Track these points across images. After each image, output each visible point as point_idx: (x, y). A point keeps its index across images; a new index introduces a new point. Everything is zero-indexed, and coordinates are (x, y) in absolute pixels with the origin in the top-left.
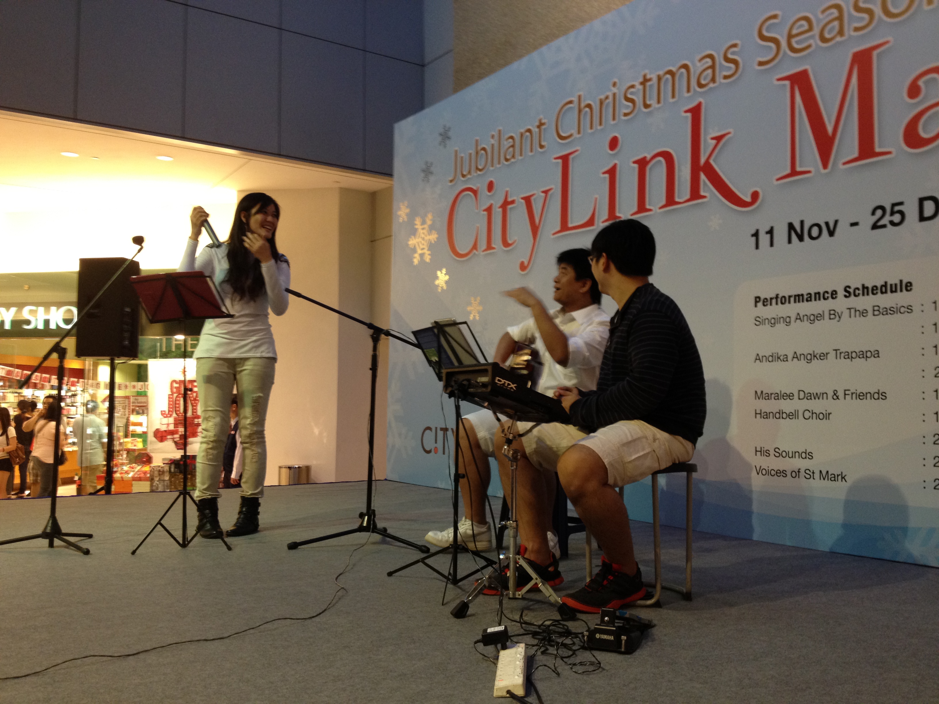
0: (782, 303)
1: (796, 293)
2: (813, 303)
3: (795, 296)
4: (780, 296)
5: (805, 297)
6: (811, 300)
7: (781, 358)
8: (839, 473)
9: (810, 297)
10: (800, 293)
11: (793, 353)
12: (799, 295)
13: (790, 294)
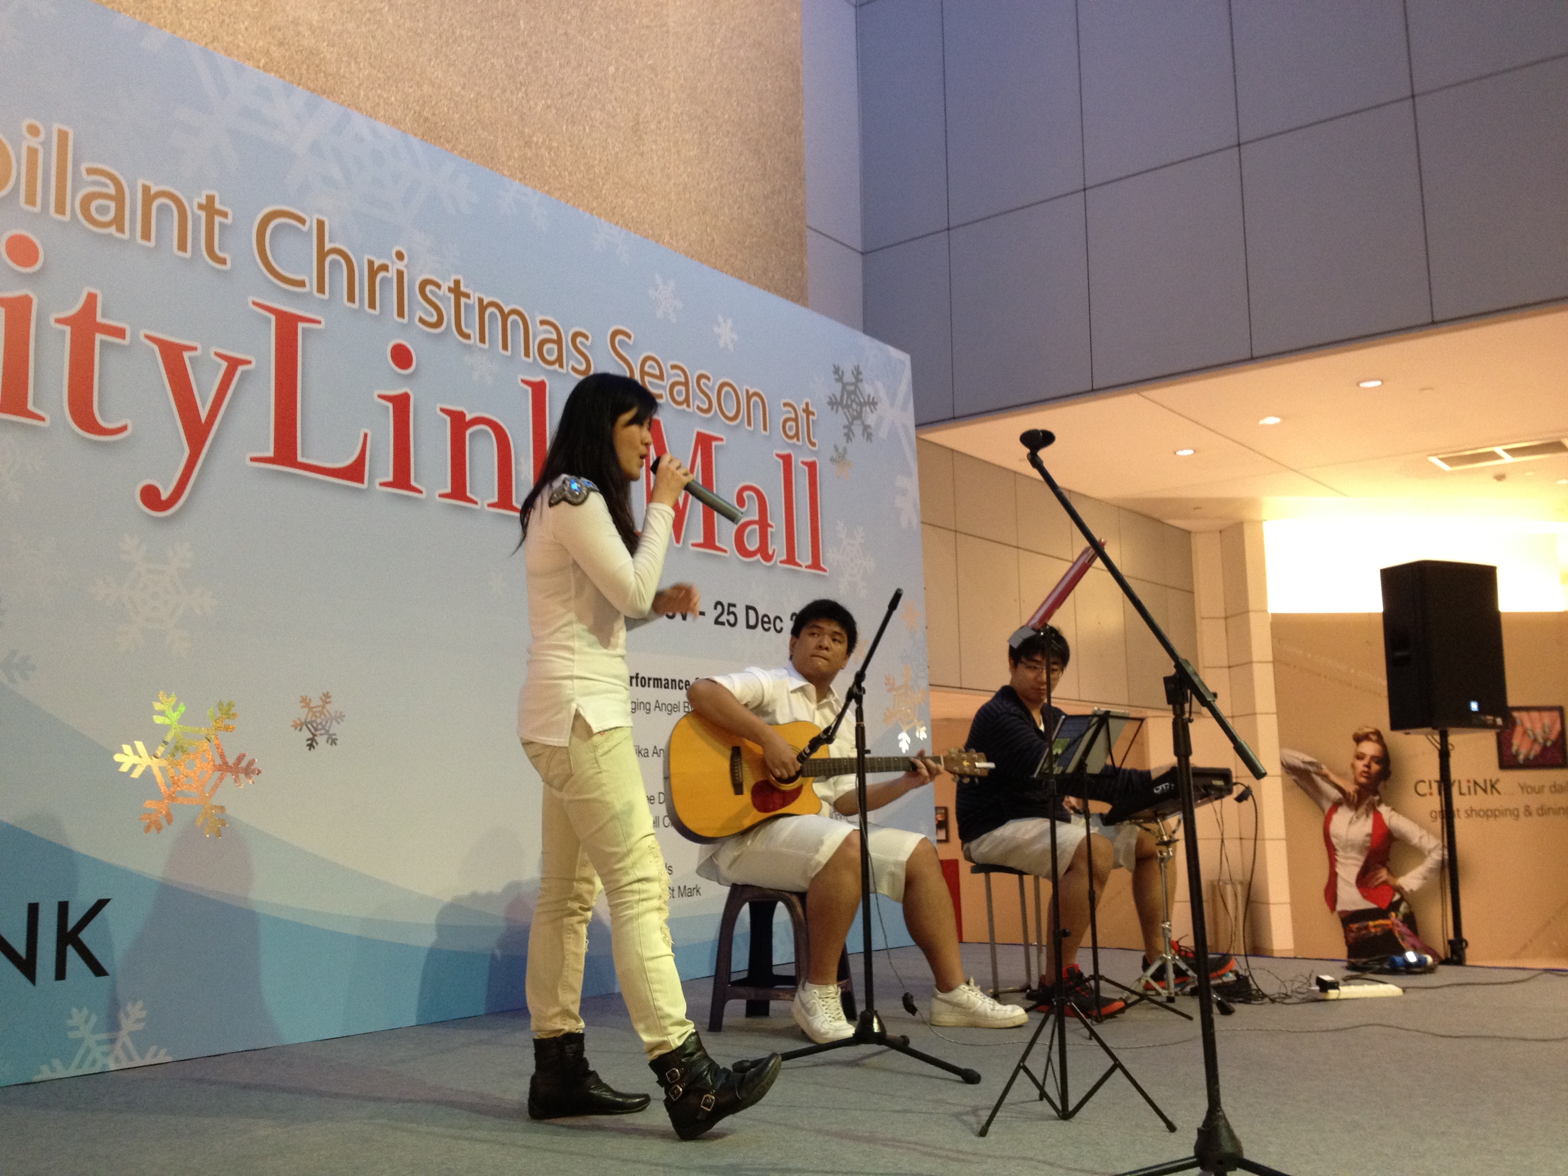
0: (642, 686)
1: (655, 677)
2: (669, 691)
3: (654, 679)
4: (640, 676)
5: (663, 682)
6: (668, 688)
7: (643, 752)
8: (695, 886)
9: (668, 683)
10: (658, 677)
11: (653, 748)
12: (657, 679)
13: (650, 677)
